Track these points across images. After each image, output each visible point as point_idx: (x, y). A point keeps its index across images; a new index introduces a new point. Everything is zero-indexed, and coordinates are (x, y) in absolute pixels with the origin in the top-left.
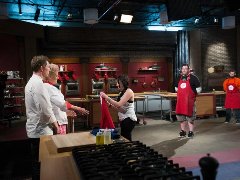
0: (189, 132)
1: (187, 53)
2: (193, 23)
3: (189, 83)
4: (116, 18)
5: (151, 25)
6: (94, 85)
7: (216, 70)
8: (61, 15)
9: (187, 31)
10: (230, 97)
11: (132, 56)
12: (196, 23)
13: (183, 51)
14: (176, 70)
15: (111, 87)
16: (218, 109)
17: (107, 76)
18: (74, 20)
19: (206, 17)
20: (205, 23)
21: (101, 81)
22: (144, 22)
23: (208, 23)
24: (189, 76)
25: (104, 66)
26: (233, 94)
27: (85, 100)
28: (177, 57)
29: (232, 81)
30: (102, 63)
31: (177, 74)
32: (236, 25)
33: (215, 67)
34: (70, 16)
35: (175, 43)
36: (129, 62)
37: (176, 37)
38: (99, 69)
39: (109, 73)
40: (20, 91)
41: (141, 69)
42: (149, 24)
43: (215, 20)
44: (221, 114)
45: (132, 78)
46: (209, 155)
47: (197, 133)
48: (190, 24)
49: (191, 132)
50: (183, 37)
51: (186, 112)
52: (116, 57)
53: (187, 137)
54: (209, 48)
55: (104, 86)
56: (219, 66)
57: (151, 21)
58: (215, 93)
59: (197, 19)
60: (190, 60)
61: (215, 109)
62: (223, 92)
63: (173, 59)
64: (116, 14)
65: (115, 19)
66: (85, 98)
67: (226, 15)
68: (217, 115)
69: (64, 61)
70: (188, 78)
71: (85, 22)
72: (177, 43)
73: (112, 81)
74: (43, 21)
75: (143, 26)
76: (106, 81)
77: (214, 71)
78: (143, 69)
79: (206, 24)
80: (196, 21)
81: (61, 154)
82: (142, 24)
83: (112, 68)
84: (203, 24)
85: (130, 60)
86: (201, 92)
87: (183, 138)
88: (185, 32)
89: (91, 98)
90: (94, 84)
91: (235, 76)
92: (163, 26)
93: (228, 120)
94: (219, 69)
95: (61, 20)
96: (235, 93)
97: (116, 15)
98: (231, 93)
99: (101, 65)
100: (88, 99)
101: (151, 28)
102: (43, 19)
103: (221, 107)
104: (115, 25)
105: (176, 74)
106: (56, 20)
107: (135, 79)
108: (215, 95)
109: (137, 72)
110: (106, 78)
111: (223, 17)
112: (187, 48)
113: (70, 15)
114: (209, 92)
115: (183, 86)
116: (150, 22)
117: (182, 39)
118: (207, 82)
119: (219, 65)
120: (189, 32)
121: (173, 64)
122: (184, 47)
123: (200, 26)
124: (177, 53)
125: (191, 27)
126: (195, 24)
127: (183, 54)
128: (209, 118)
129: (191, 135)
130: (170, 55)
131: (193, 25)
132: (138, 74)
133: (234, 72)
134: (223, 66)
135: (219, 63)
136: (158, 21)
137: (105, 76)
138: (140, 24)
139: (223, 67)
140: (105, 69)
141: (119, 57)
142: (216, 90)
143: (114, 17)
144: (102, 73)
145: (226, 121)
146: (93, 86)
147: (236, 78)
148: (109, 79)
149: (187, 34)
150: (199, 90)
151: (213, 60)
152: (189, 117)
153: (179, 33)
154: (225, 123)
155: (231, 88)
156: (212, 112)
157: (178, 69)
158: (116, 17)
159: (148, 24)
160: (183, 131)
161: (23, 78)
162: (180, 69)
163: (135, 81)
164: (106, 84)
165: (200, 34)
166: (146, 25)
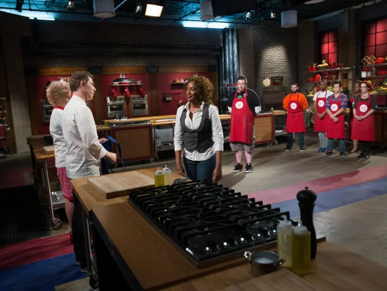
0: (247, 164)
1: (236, 59)
2: (242, 18)
3: (246, 101)
4: (140, 10)
5: (186, 20)
6: (111, 106)
7: (274, 83)
8: (57, 3)
9: (235, 28)
10: (294, 118)
11: (162, 64)
12: (248, 18)
13: (231, 56)
14: (222, 83)
15: (135, 108)
16: (277, 133)
17: (128, 93)
18: (77, 11)
19: (261, 10)
20: (258, 18)
21: (120, 100)
22: (177, 16)
23: (262, 19)
24: (246, 92)
25: (126, 79)
26: (296, 114)
27: (104, 127)
28: (223, 65)
29: (294, 97)
30: (123, 75)
31: (224, 88)
32: (298, 21)
33: (272, 79)
34: (72, 5)
35: (220, 46)
36: (159, 72)
37: (222, 37)
38: (116, 84)
39: (130, 87)
40: (2, 117)
41: (175, 81)
42: (185, 18)
43: (272, 14)
44: (281, 139)
45: (163, 94)
46: (307, 188)
47: (256, 166)
48: (239, 18)
49: (249, 164)
50: (230, 38)
51: (244, 140)
52: (140, 66)
53: (244, 170)
54: (264, 53)
55: (125, 106)
56: (276, 77)
57: (187, 13)
58: (274, 113)
59: (248, 13)
60: (239, 68)
61: (273, 133)
62: (283, 111)
63: (217, 68)
64: (139, 2)
65: (137, 10)
66: (104, 125)
67: (285, 9)
68: (276, 141)
69: (65, 71)
70: (245, 94)
71: (95, 15)
72: (222, 46)
73: (135, 99)
74: (28, 11)
75: (175, 20)
76: (127, 100)
77: (271, 83)
78: (178, 82)
79: (260, 19)
80: (248, 15)
81: (111, 200)
82: (174, 18)
83: (135, 82)
84: (256, 19)
85: (160, 70)
86: (261, 112)
87: (239, 173)
88: (233, 30)
89: (112, 124)
90: (110, 104)
91: (298, 91)
92: (203, 21)
93: (289, 147)
94: (277, 81)
95: (56, 10)
96: (299, 112)
97: (140, 5)
98: (294, 113)
99: (121, 77)
100: (108, 126)
101: (187, 24)
102: (28, 8)
103: (281, 131)
104: (136, 18)
105: (222, 88)
106: (48, 9)
107: (168, 97)
108: (274, 116)
109: (170, 87)
110: (127, 95)
111: (282, 11)
112: (236, 52)
113: (72, 3)
114: (266, 112)
115: (239, 105)
116: (186, 15)
117: (229, 39)
118: (262, 98)
119: (277, 75)
120: (238, 31)
121: (217, 75)
122: (232, 52)
123: (252, 22)
124: (223, 59)
125: (240, 23)
126: (246, 19)
127: (230, 61)
128: (266, 146)
129: (249, 167)
130: (214, 62)
131: (243, 21)
132: (171, 89)
133: (296, 86)
134: (282, 77)
135: (277, 72)
136: (197, 14)
137: (126, 92)
138: (171, 18)
139: (282, 79)
140: (126, 83)
141: (143, 65)
142: (275, 109)
143: (136, 8)
144: (122, 89)
145: (286, 149)
146: (109, 107)
147: (300, 94)
148: (131, 96)
149: (235, 34)
150: (258, 109)
151: (270, 69)
152: (248, 145)
153: (225, 31)
154: (287, 150)
155: (294, 106)
156: (270, 138)
157: (224, 81)
158: (139, 8)
159: (182, 19)
160: (238, 163)
161: (4, 98)
162: (227, 82)
163: (168, 99)
164: (128, 104)
165: (252, 33)
166: (180, 19)
